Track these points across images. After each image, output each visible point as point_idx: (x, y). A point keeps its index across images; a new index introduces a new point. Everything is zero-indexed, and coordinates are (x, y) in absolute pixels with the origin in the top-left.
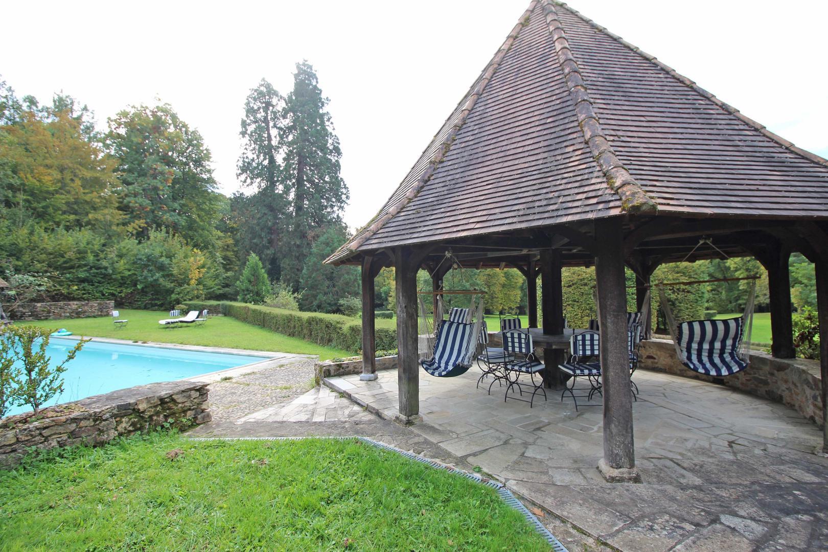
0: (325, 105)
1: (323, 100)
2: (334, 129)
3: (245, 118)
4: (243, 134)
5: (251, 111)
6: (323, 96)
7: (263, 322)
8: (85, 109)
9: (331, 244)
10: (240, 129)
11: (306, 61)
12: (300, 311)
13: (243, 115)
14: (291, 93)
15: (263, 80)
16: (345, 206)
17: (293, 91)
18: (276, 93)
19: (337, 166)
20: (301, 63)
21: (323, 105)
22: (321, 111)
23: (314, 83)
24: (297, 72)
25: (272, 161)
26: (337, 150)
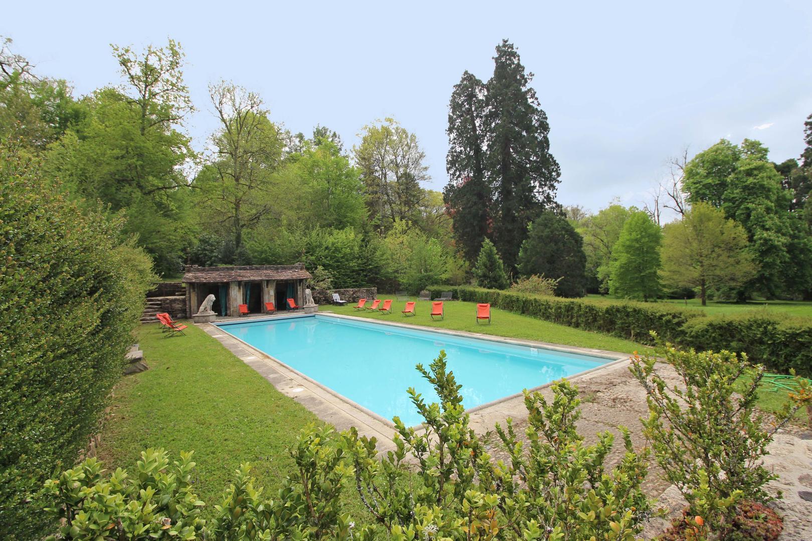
0: (529, 81)
1: (525, 77)
2: (539, 104)
3: (451, 114)
4: (450, 130)
5: (455, 106)
6: (526, 73)
7: (525, 308)
8: (335, 135)
9: (550, 225)
10: (447, 125)
11: (506, 42)
12: (556, 296)
13: (448, 111)
14: (492, 79)
15: (466, 73)
16: (556, 184)
17: (493, 76)
18: (478, 83)
19: (545, 143)
20: (501, 45)
21: (526, 82)
22: (524, 89)
23: (516, 62)
24: (497, 56)
25: (478, 150)
26: (544, 127)
